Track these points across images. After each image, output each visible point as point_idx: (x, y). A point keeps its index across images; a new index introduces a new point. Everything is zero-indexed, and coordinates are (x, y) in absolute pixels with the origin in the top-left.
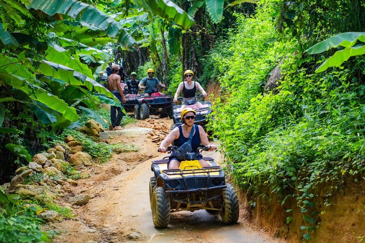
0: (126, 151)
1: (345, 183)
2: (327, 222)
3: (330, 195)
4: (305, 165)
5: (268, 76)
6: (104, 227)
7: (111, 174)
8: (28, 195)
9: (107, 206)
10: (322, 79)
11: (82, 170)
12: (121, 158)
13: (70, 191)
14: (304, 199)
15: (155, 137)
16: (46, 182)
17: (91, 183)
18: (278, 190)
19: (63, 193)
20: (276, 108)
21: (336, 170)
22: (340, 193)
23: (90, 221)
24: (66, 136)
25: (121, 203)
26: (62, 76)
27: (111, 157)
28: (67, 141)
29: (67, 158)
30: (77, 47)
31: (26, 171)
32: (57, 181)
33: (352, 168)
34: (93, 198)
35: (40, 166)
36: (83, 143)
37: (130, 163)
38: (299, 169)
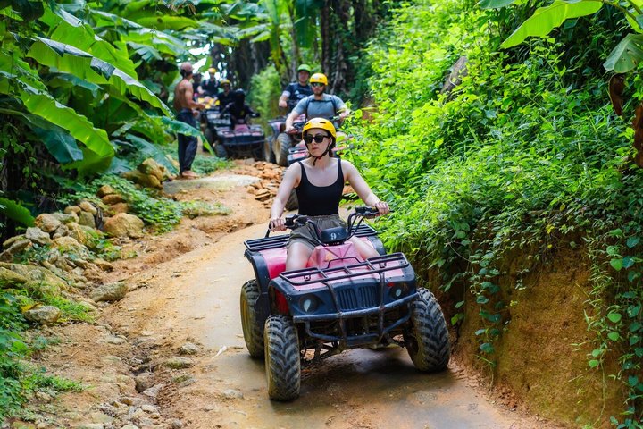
0: (206, 215)
1: (552, 250)
2: (521, 320)
3: (527, 270)
4: (487, 219)
5: (446, 73)
6: (142, 335)
7: (176, 252)
8: (14, 279)
9: (155, 302)
10: (525, 65)
11: (125, 245)
12: (196, 225)
13: (98, 279)
14: (483, 279)
15: (261, 191)
16: (54, 262)
17: (138, 266)
18: (440, 266)
19: (84, 282)
20: (450, 124)
21: (537, 226)
22: (544, 268)
23: (120, 326)
24: (101, 186)
25: (180, 298)
26: (72, 67)
27: (179, 224)
28: (101, 195)
29: (99, 223)
30: (121, 27)
31: (19, 243)
32: (75, 262)
33: (565, 223)
34: (133, 290)
35: (47, 235)
36: (131, 199)
37: (212, 235)
38: (475, 227)
